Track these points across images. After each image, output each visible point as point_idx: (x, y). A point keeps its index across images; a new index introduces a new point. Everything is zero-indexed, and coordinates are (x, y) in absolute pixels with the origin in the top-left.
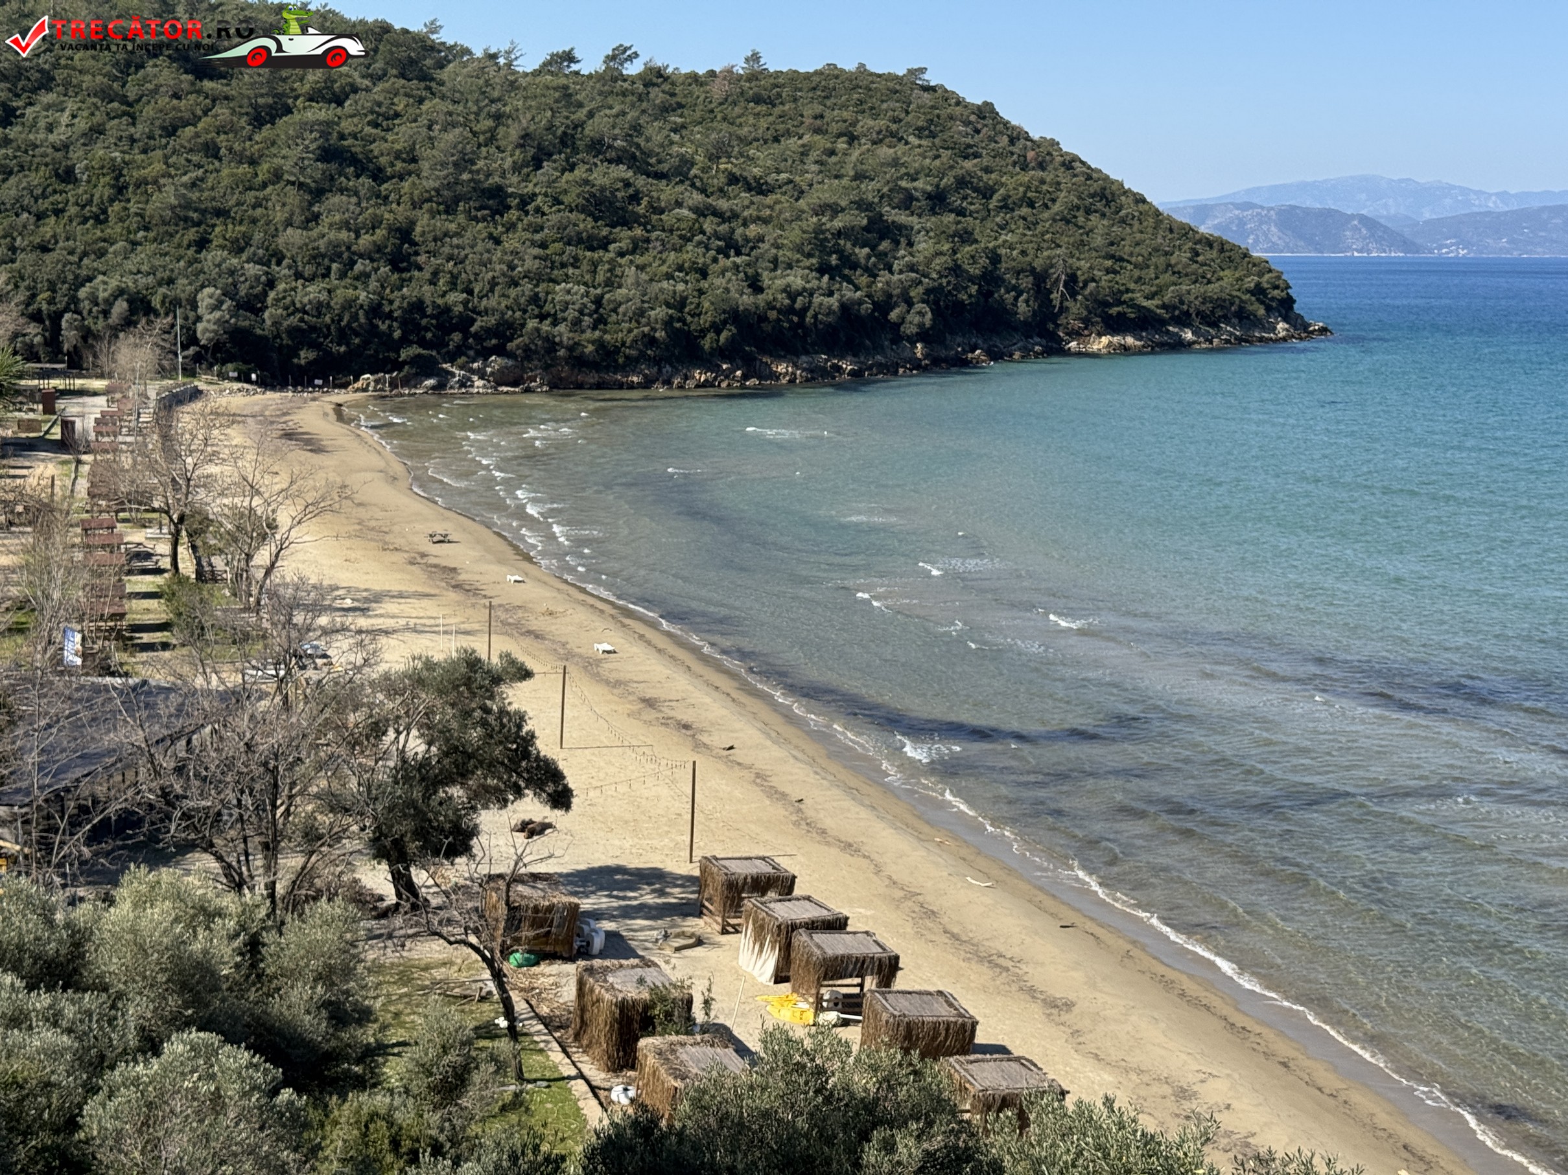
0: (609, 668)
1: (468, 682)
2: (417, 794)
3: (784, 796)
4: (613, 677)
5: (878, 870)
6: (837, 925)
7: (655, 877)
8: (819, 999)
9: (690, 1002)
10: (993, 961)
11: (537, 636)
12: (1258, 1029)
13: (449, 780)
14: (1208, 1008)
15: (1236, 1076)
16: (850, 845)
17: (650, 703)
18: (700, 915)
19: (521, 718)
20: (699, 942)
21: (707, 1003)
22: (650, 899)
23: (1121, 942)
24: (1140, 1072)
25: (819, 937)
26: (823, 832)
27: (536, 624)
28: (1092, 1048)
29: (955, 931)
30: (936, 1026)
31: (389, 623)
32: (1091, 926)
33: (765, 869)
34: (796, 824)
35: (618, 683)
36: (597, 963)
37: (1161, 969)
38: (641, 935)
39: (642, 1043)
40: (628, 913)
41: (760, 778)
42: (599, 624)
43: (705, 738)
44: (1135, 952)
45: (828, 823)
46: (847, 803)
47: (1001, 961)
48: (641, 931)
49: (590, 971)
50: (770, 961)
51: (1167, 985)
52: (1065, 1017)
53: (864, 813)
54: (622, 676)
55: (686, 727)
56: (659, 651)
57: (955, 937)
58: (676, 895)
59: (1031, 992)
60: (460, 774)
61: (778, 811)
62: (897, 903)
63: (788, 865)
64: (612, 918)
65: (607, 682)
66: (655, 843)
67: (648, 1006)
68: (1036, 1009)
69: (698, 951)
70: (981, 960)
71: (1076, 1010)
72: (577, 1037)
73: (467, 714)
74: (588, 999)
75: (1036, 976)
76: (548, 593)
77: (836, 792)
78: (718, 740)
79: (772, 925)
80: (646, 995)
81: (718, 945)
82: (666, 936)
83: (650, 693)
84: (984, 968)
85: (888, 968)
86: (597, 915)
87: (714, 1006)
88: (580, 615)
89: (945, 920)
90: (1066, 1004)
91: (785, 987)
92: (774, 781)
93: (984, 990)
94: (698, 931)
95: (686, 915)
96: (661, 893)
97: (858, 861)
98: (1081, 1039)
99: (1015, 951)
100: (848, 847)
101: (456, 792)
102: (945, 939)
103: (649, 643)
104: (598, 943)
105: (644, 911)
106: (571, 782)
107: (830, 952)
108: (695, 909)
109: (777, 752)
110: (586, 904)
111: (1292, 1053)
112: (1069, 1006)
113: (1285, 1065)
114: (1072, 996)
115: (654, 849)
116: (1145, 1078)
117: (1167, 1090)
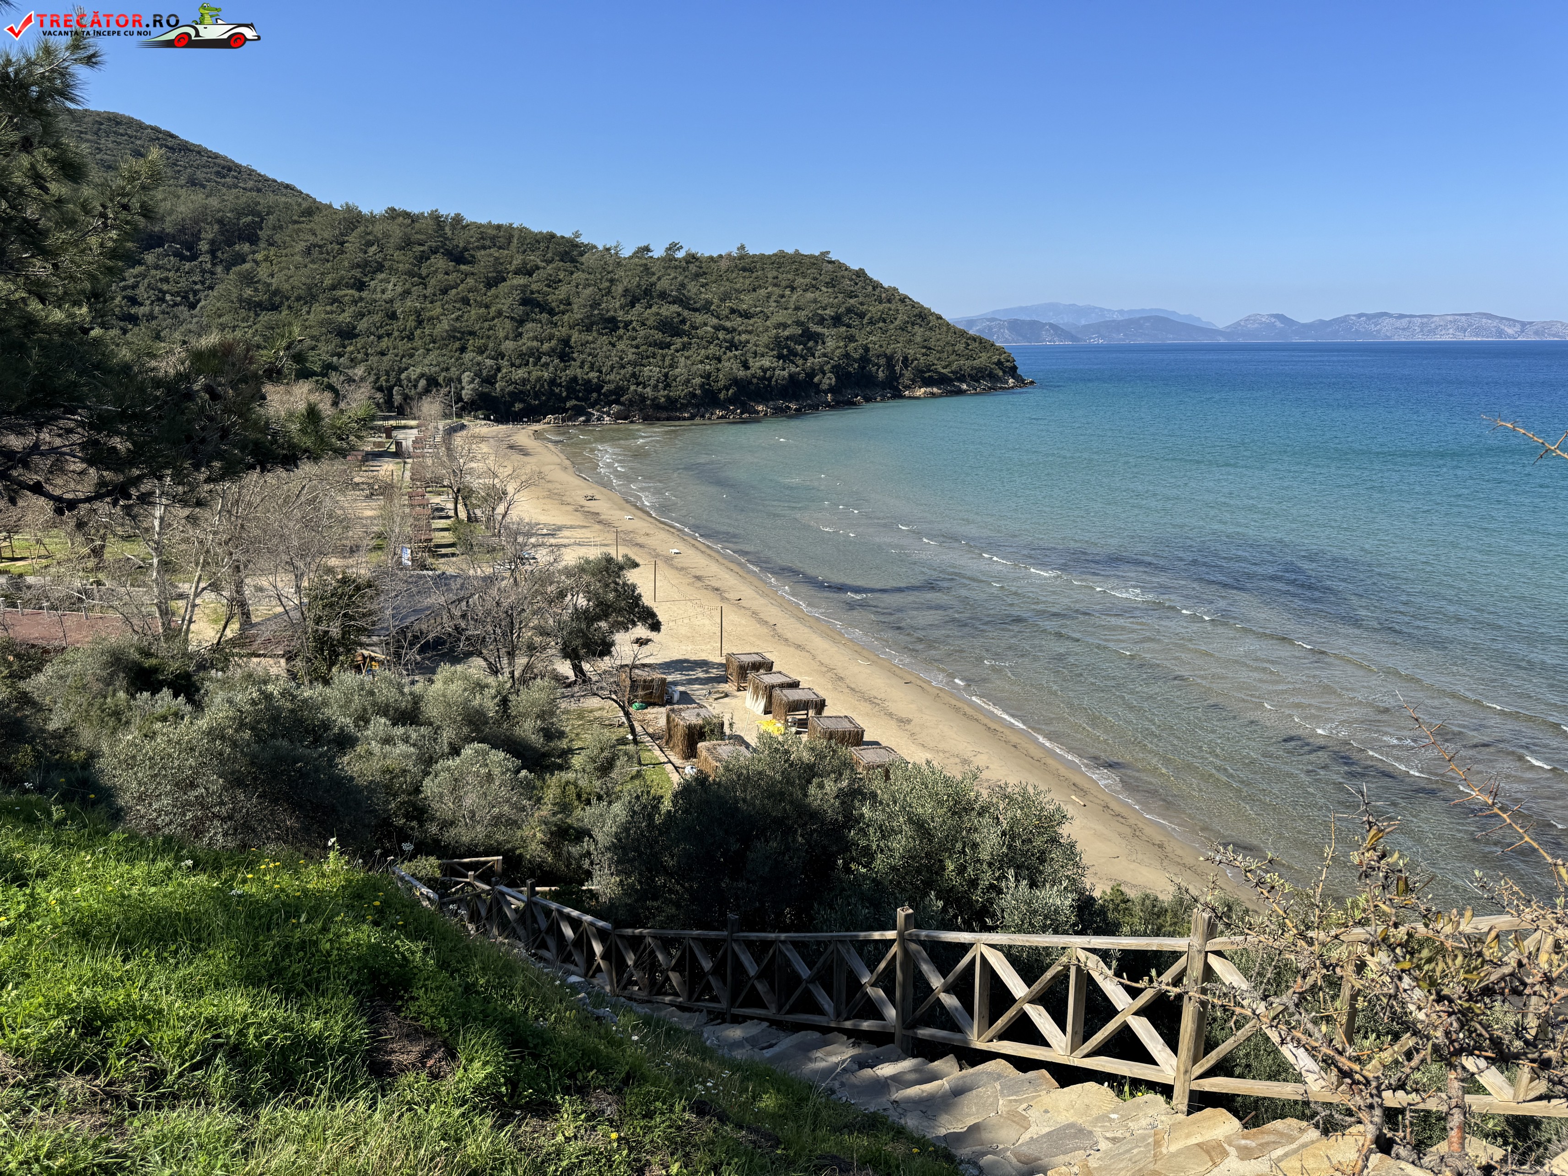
0: (678, 561)
1: (607, 569)
2: (583, 626)
3: (766, 622)
4: (679, 565)
5: (814, 658)
6: (795, 685)
7: (704, 664)
8: (786, 721)
9: (722, 725)
10: (871, 701)
11: (641, 546)
12: (1001, 730)
13: (598, 618)
15: (991, 752)
17: (698, 578)
18: (726, 682)
19: (634, 587)
20: (726, 696)
21: (731, 725)
22: (702, 675)
24: (944, 752)
25: (786, 691)
26: (787, 640)
27: (641, 540)
28: (920, 741)
29: (853, 686)
30: (844, 733)
31: (566, 541)
32: (919, 682)
33: (758, 659)
34: (773, 636)
35: (682, 569)
36: (676, 707)
37: (954, 702)
38: (697, 693)
39: (700, 745)
40: (691, 682)
41: (755, 614)
42: (672, 539)
43: (726, 595)
44: (941, 694)
45: (789, 635)
46: (799, 625)
47: (876, 701)
48: (697, 691)
49: (673, 710)
50: (762, 703)
51: (957, 709)
52: (907, 727)
53: (807, 630)
54: (684, 565)
55: (717, 590)
56: (702, 552)
57: (852, 689)
58: (714, 672)
59: (891, 715)
60: (605, 616)
61: (765, 630)
62: (824, 674)
63: (770, 657)
64: (683, 685)
65: (677, 568)
66: (703, 647)
67: (702, 727)
68: (893, 723)
69: (726, 700)
70: (866, 700)
71: (912, 723)
72: (667, 743)
73: (607, 585)
74: (672, 724)
75: (893, 707)
76: (646, 525)
77: (792, 620)
78: (732, 596)
79: (762, 686)
80: (701, 722)
81: (735, 696)
82: (710, 693)
83: (698, 573)
84: (867, 704)
85: (820, 706)
86: (675, 683)
87: (735, 726)
88: (662, 535)
89: (848, 681)
91: (770, 716)
92: (762, 616)
93: (867, 714)
94: (725, 690)
95: (720, 682)
96: (707, 672)
97: (804, 653)
98: (915, 737)
99: (883, 696)
100: (799, 647)
101: (603, 624)
102: (847, 690)
103: (697, 548)
104: (676, 697)
105: (698, 681)
106: (661, 618)
107: (791, 699)
108: (724, 680)
109: (762, 601)
110: (670, 678)
111: (1019, 741)
112: (909, 721)
113: (1015, 746)
114: (910, 717)
115: (702, 650)
116: (947, 755)
117: (957, 760)
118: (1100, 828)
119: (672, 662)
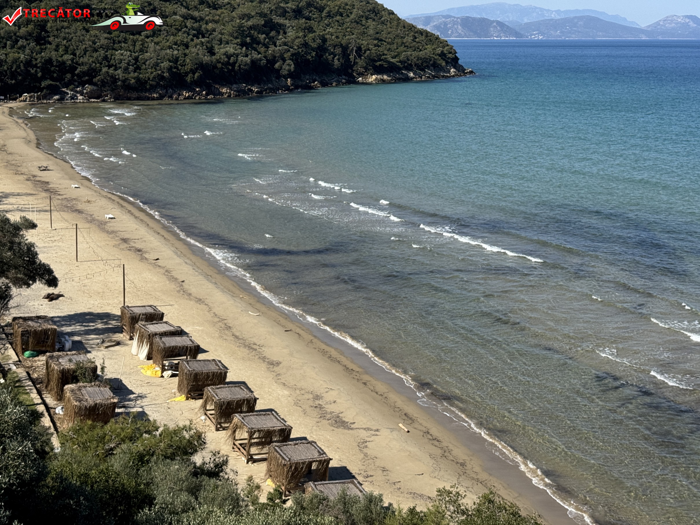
0: (111, 226)
3: (176, 279)
4: (110, 229)
5: (210, 310)
6: (180, 333)
7: (106, 317)
8: (163, 366)
10: (250, 347)
11: (80, 212)
12: (358, 370)
14: (339, 362)
15: (342, 389)
16: (201, 300)
17: (125, 240)
18: (122, 332)
19: (32, 246)
20: (118, 343)
22: (100, 326)
23: (310, 336)
24: (302, 389)
25: (164, 339)
26: (190, 294)
27: (80, 207)
28: (283, 380)
29: (237, 334)
32: (298, 330)
33: (150, 310)
34: (178, 291)
35: (113, 232)
36: (56, 354)
37: (323, 346)
38: (91, 342)
39: (66, 387)
40: (88, 332)
41: (168, 273)
42: (110, 205)
43: (146, 256)
44: (315, 340)
45: (193, 290)
46: (205, 282)
47: (255, 347)
48: (93, 339)
49: (51, 357)
50: (145, 350)
51: (324, 353)
52: (276, 369)
53: (211, 286)
54: (115, 229)
55: (139, 251)
56: (136, 217)
57: (237, 337)
58: (114, 323)
59: (263, 359)
61: (173, 286)
62: (214, 324)
63: (162, 309)
64: (79, 335)
65: (108, 232)
66: (110, 302)
67: (74, 371)
68: (264, 366)
69: (117, 348)
70: (245, 346)
71: (281, 365)
72: (46, 387)
74: (50, 370)
75: (268, 352)
76: (89, 192)
77: (200, 277)
78: (151, 256)
79: (146, 334)
80: (72, 366)
81: (126, 345)
82: (103, 342)
83: (126, 236)
84: (246, 351)
85: (197, 350)
86: (72, 334)
88: (103, 202)
89: (234, 330)
90: (277, 363)
91: (151, 361)
92: (174, 274)
93: (243, 359)
94: (118, 339)
95: (115, 332)
96: (106, 323)
97: (203, 306)
98: (279, 377)
99: (261, 342)
100: (199, 301)
101: (2, 281)
102: (232, 338)
103: (132, 214)
104: (68, 345)
105: (97, 332)
108: (119, 330)
109: (178, 260)
110: (67, 329)
111: (369, 379)
112: (278, 364)
113: (365, 384)
114: (281, 360)
115: (109, 304)
116: (303, 392)
117: (311, 396)
118: (414, 450)
119: (76, 315)
